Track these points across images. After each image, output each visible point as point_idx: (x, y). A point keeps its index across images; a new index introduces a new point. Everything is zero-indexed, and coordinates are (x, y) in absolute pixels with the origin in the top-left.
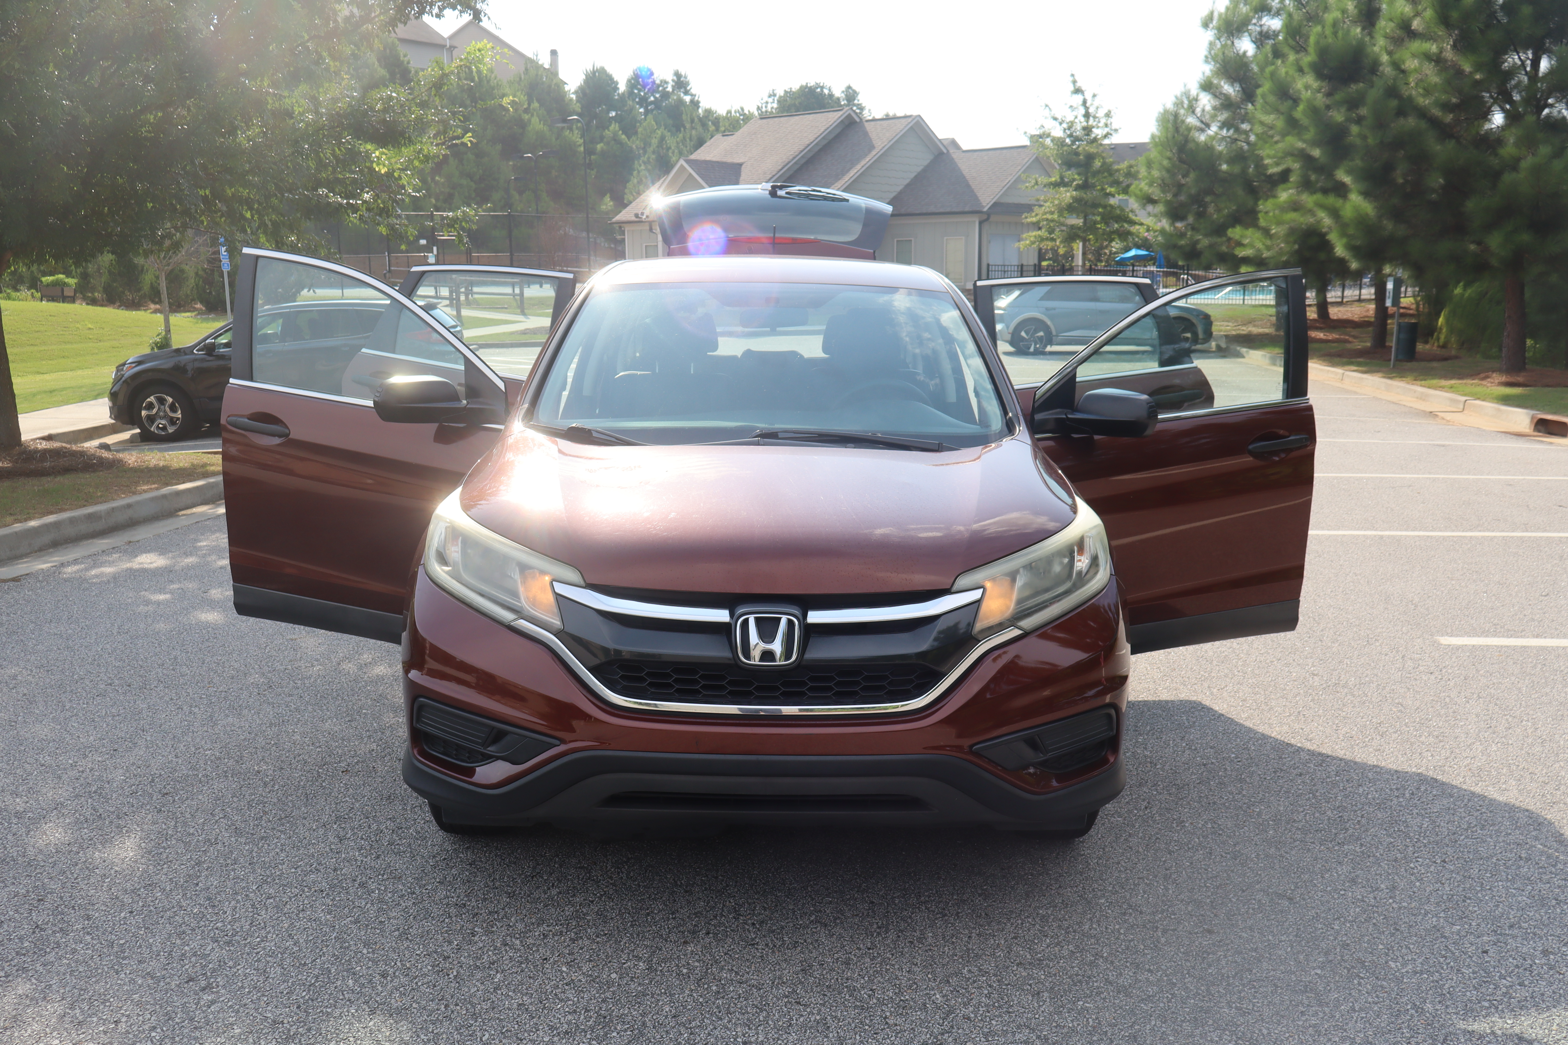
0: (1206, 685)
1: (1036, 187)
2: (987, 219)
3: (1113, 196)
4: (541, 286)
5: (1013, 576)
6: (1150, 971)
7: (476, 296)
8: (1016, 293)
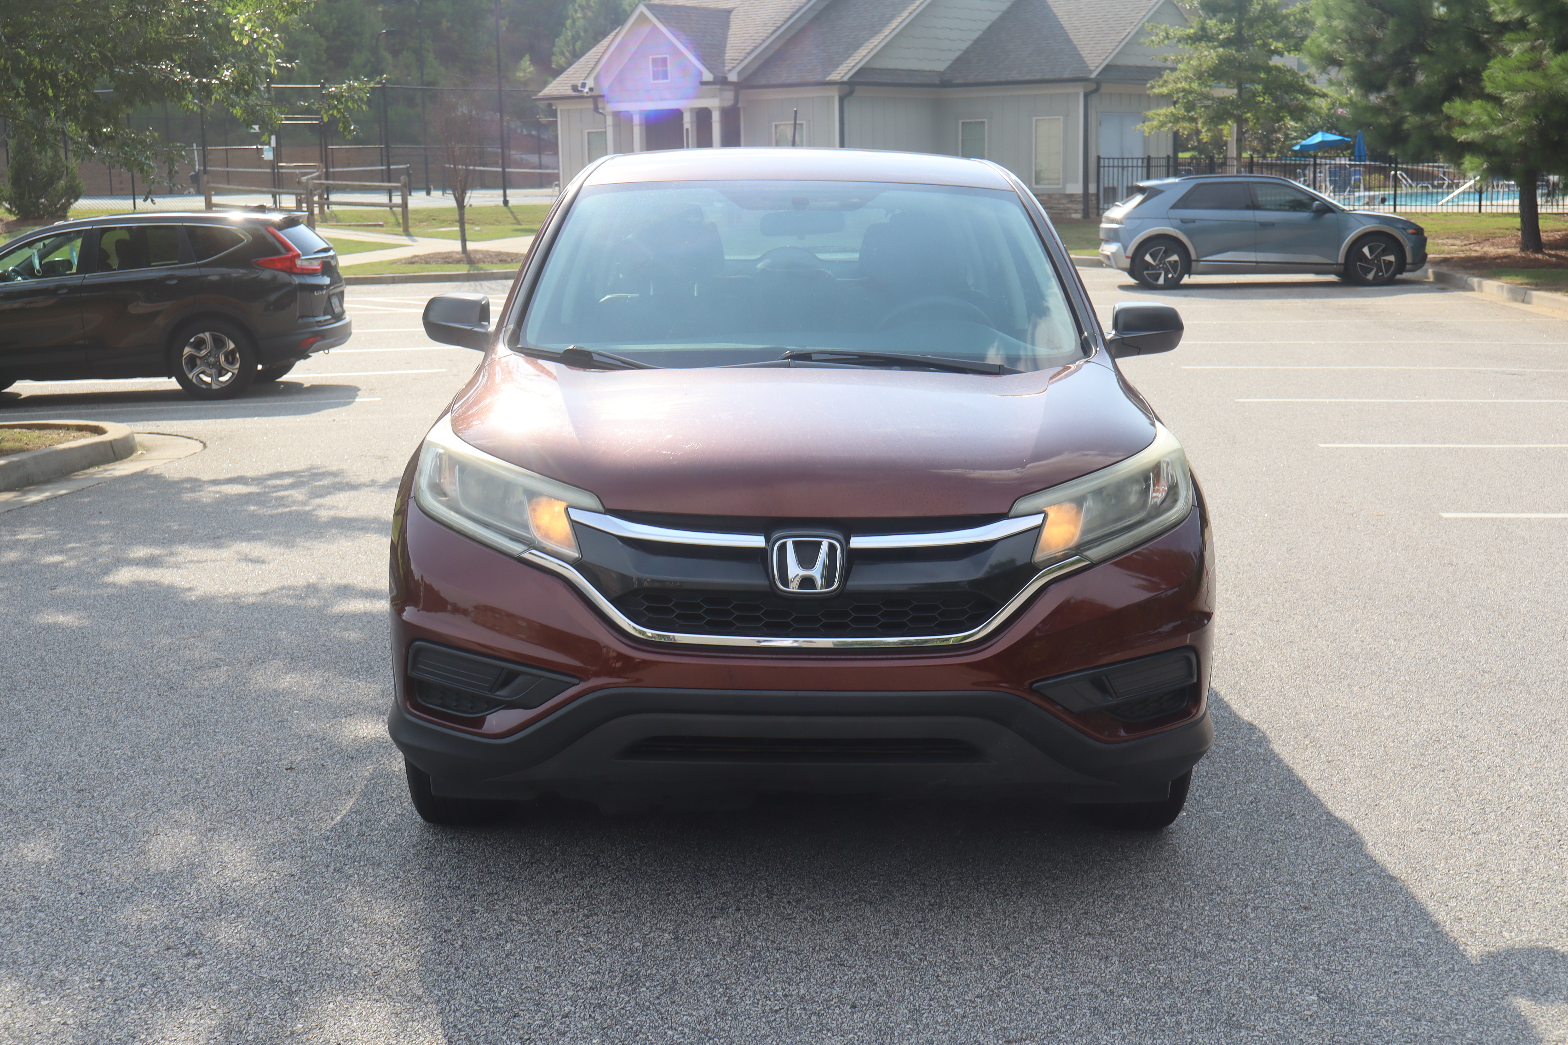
0: (1346, 683)
1: (1166, 42)
2: (1097, 90)
3: (1281, 54)
4: (428, 194)
5: (1079, 501)
6: (1233, 940)
7: (334, 208)
8: (1139, 198)
